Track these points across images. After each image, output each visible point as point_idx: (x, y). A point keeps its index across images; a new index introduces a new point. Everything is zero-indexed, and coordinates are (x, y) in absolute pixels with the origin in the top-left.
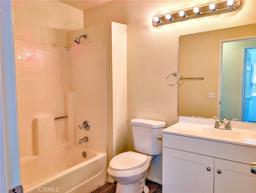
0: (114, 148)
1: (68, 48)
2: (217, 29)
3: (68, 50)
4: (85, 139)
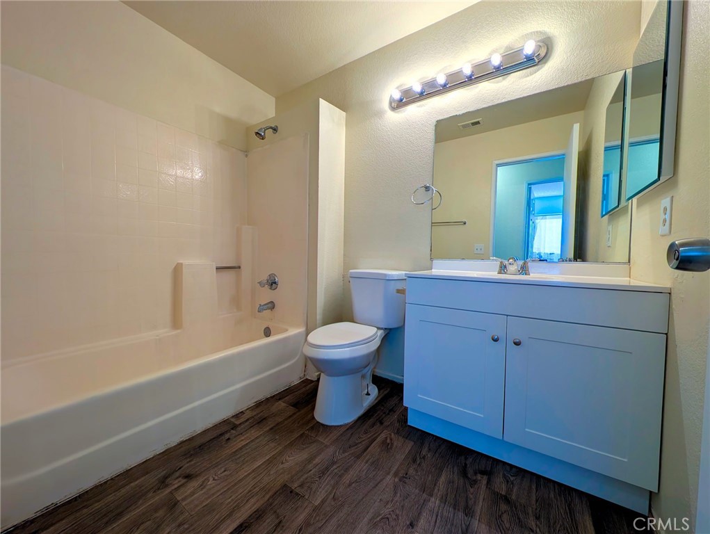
0: (318, 317)
1: (246, 152)
2: (503, 101)
3: (247, 156)
4: (270, 305)
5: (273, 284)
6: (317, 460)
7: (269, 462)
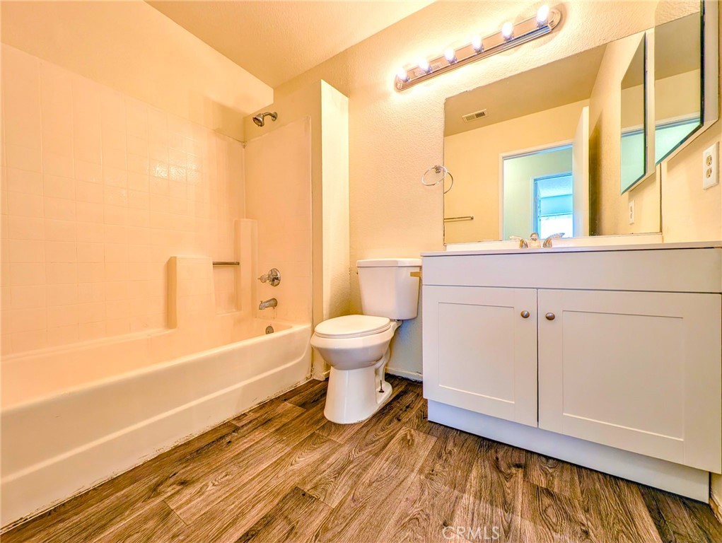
0: (325, 312)
1: (244, 143)
2: (516, 73)
3: (244, 147)
4: (272, 302)
5: (275, 280)
6: (331, 460)
7: (276, 464)
